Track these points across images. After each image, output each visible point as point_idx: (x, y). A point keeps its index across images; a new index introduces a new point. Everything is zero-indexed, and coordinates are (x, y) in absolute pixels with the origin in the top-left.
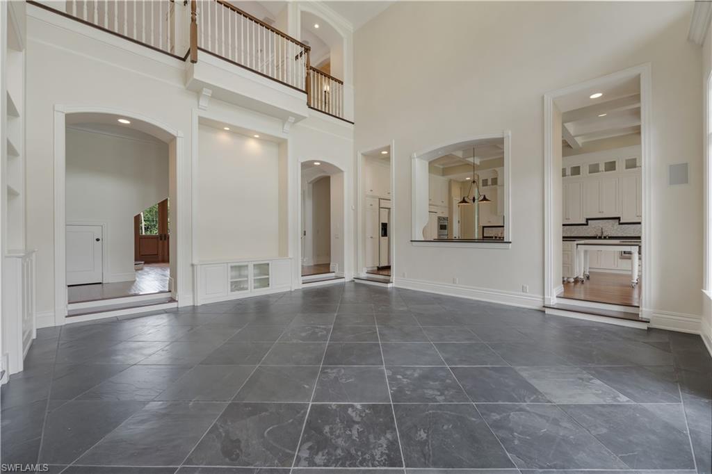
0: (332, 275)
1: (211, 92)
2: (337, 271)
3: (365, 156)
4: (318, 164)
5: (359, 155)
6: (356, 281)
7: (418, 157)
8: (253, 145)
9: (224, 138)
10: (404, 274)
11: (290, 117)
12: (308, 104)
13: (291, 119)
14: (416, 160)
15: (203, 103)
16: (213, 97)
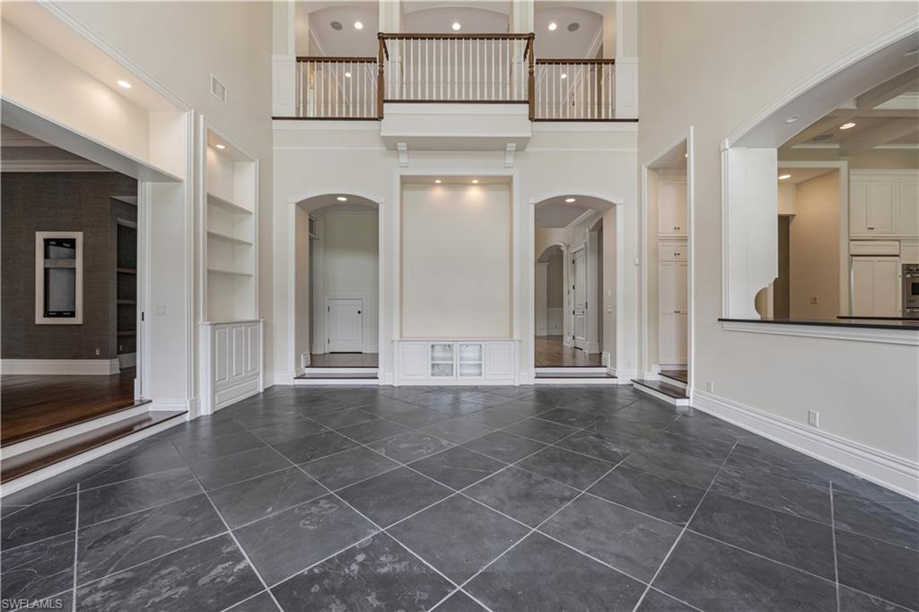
0: (603, 370)
1: (405, 144)
2: (609, 366)
3: (654, 169)
4: (573, 200)
5: (645, 170)
6: (636, 386)
7: (732, 146)
8: (474, 194)
9: (439, 193)
10: (709, 384)
11: (509, 145)
12: (530, 119)
13: (511, 146)
14: (730, 150)
15: (404, 159)
16: (409, 149)
